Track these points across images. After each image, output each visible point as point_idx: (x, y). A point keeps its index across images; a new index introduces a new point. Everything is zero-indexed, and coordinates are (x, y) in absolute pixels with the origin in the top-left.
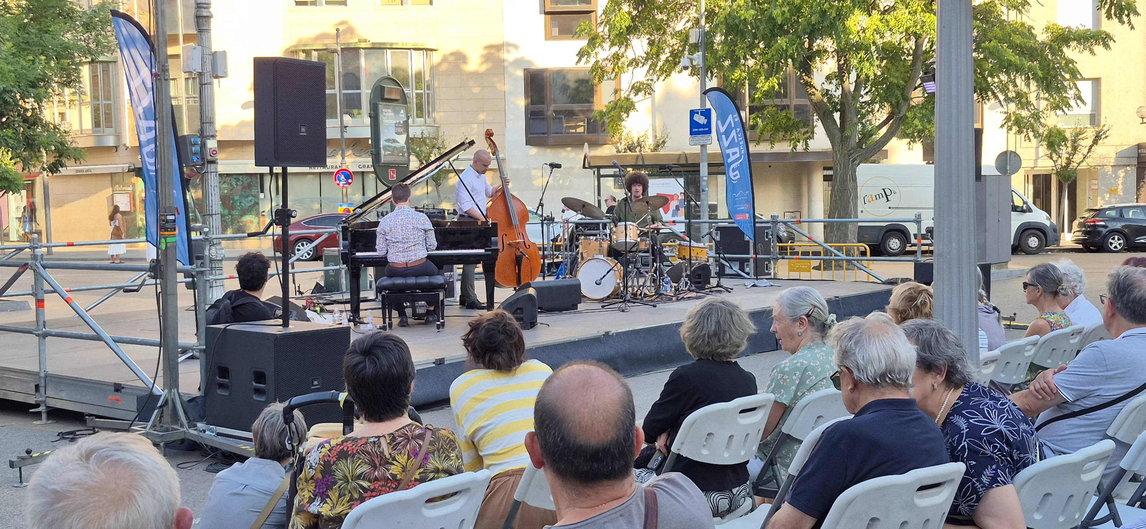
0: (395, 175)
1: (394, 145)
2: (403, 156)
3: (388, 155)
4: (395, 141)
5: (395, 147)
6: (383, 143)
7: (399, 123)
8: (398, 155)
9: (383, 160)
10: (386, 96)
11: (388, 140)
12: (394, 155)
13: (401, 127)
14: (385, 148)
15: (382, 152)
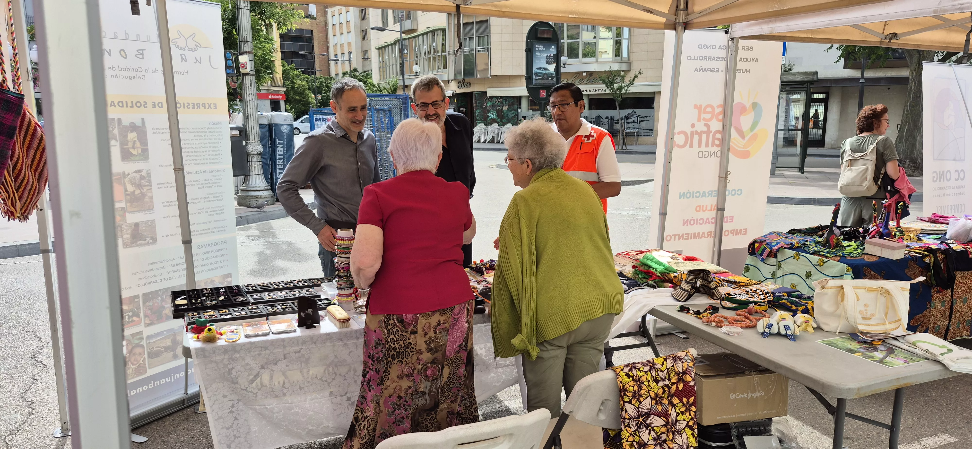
0: (545, 94)
1: (544, 72)
2: (552, 79)
3: (539, 79)
4: (545, 69)
5: (545, 74)
6: (534, 70)
7: (550, 56)
8: (547, 79)
9: (534, 82)
10: (539, 36)
11: (540, 69)
12: (544, 79)
13: (551, 59)
14: (536, 74)
15: (534, 77)
